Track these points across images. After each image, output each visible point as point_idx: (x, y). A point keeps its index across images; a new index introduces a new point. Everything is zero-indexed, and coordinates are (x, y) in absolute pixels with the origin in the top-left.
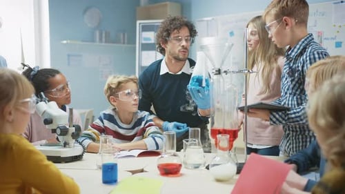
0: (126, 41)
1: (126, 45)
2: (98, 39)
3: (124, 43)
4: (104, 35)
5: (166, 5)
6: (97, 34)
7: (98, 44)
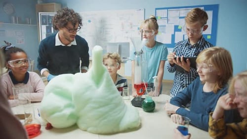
0: (31, 23)
1: (30, 25)
2: (14, 21)
3: (29, 24)
4: (17, 19)
5: (54, 5)
6: (14, 18)
7: (14, 24)
